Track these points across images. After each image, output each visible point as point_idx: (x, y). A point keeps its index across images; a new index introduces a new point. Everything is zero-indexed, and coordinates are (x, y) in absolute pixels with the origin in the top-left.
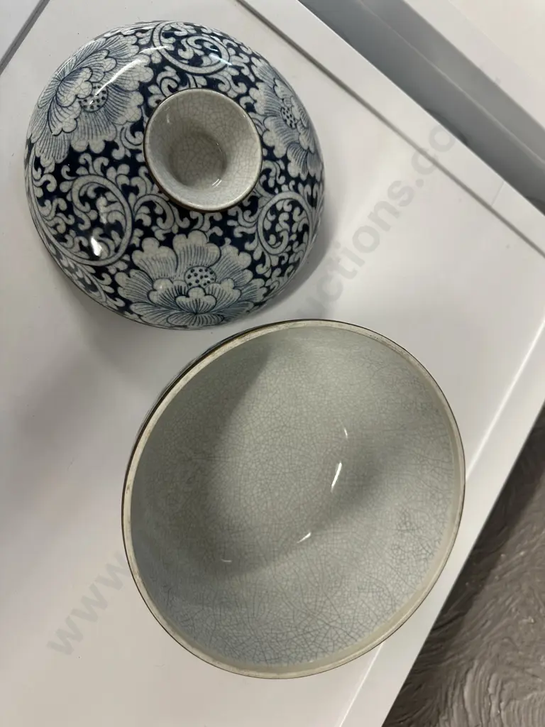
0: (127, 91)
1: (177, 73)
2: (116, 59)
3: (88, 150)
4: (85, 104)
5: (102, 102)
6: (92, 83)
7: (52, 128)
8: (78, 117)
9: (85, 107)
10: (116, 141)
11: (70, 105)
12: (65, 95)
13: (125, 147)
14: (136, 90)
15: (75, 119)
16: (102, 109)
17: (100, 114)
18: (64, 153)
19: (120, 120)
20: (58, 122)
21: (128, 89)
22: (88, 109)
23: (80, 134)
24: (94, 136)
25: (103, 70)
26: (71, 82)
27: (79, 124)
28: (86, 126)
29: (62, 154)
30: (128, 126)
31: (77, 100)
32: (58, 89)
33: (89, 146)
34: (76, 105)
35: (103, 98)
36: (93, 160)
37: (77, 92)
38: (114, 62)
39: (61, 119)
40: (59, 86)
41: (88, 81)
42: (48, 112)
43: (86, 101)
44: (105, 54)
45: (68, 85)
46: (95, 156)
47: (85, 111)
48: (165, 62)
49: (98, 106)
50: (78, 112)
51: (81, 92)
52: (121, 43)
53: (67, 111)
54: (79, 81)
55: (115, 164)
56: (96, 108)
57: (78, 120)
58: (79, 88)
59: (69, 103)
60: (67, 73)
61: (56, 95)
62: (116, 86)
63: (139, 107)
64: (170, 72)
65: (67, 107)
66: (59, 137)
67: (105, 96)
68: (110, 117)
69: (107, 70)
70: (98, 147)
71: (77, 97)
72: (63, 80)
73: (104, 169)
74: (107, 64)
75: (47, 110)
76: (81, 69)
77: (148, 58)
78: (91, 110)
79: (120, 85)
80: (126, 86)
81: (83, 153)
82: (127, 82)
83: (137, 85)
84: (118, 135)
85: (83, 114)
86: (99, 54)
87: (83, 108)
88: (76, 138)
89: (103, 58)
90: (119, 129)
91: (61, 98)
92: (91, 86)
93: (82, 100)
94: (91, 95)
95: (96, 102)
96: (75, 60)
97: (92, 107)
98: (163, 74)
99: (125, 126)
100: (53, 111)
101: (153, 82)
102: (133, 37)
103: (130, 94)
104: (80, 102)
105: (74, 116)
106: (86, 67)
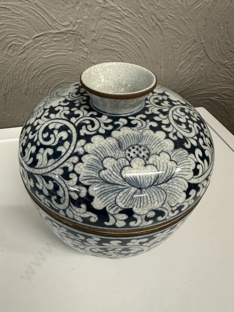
0: (118, 140)
1: (81, 129)
2: (102, 162)
3: (167, 137)
4: (145, 155)
5: (136, 147)
6: (130, 162)
8: (156, 154)
9: (147, 154)
10: (148, 128)
11: (154, 165)
12: (150, 176)
13: (147, 124)
14: (112, 137)
15: (159, 155)
16: (140, 144)
17: (144, 143)
18: (180, 151)
19: (136, 133)
20: (169, 167)
21: (115, 140)
22: (147, 151)
23: (165, 147)
24: (158, 138)
25: (116, 162)
26: (138, 179)
27: (159, 151)
28: (157, 146)
29: (182, 152)
30: (135, 128)
31: (147, 163)
32: (149, 187)
33: (165, 138)
34: (151, 161)
35: (133, 148)
36: (170, 132)
37: (142, 168)
38: (105, 162)
39: (165, 166)
41: (130, 166)
42: (167, 182)
43: (144, 156)
45: (142, 181)
46: (167, 133)
47: (150, 153)
48: (79, 137)
49: (140, 147)
50: (153, 156)
51: (140, 164)
52: (87, 171)
53: (158, 165)
54: (134, 173)
55: (160, 123)
56: (143, 148)
57: (158, 153)
58: (139, 168)
60: (134, 189)
61: (153, 184)
62: (119, 147)
63: (119, 130)
64: (83, 132)
65: (156, 167)
66: (176, 160)
67: (131, 148)
68: (140, 138)
69: (113, 160)
70: (160, 135)
71: (146, 165)
72: (141, 188)
73: (168, 126)
74: (109, 164)
76: (125, 180)
77: (85, 147)
78: (146, 149)
79: (117, 145)
80: (115, 142)
81: (171, 139)
82: (111, 143)
83: (108, 139)
84: (144, 129)
85: (152, 152)
86: (106, 177)
87: (149, 155)
88: (168, 148)
90: (141, 131)
91: (153, 177)
92: (132, 161)
93: (145, 159)
94: (138, 156)
95: (139, 150)
97: (144, 150)
98: (88, 133)
99: (137, 129)
100: (165, 178)
101: (98, 133)
102: (76, 169)
103: (117, 138)
104: (147, 160)
105: (157, 157)
106: (122, 176)
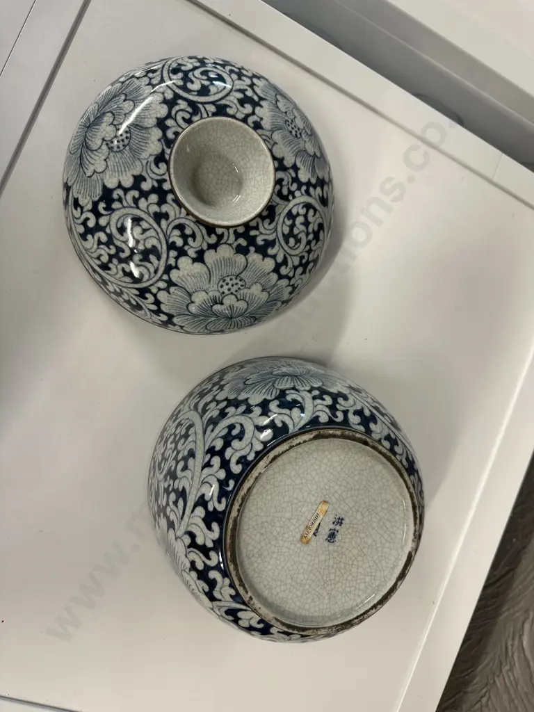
0: (146, 128)
1: (188, 105)
2: (133, 101)
3: (120, 186)
4: (112, 145)
5: (126, 142)
6: (115, 125)
7: (86, 170)
8: (108, 158)
9: (112, 148)
10: (144, 174)
11: (99, 148)
12: (93, 140)
13: (152, 179)
14: (155, 126)
15: (105, 160)
16: (127, 148)
17: (126, 152)
19: (144, 155)
20: (90, 165)
21: (148, 126)
22: (115, 149)
23: (110, 173)
24: (124, 173)
25: (124, 112)
26: (97, 127)
27: (109, 164)
28: (115, 164)
29: (98, 192)
30: (152, 159)
31: (105, 143)
32: (86, 135)
33: (120, 182)
34: (104, 147)
35: (127, 138)
36: (125, 194)
37: (103, 135)
38: (131, 103)
39: (92, 161)
40: (86, 132)
41: (112, 124)
42: (80, 157)
43: (112, 142)
44: (123, 97)
45: (93, 130)
46: (126, 190)
47: (112, 151)
48: (177, 96)
49: (123, 145)
50: (107, 153)
51: (107, 135)
52: (135, 86)
53: (97, 154)
54: (104, 125)
55: (145, 195)
56: (122, 148)
57: (107, 160)
58: (104, 132)
59: (98, 146)
60: (92, 119)
61: (85, 141)
62: (137, 125)
63: (159, 140)
64: (182, 105)
65: (96, 150)
66: (93, 177)
67: (128, 135)
68: (135, 153)
69: (127, 112)
70: (128, 182)
71: (103, 140)
72: (89, 126)
73: (136, 201)
74: (126, 106)
75: (79, 155)
76: (104, 113)
77: (161, 95)
78: (118, 150)
79: (140, 124)
80: (145, 124)
81: (115, 189)
82: (146, 120)
83: (155, 120)
84: (145, 168)
85: (111, 154)
86: (117, 98)
87: (111, 149)
88: (108, 176)
89: (121, 100)
90: (144, 162)
91: (90, 143)
92: (114, 129)
93: (109, 142)
94: (116, 137)
95: (121, 142)
96: (97, 107)
97: (118, 147)
98: (177, 108)
99: (149, 160)
100: (84, 156)
101: (169, 116)
102: (145, 78)
103: (150, 130)
104: (107, 144)
105: (104, 157)
106: (108, 112)
